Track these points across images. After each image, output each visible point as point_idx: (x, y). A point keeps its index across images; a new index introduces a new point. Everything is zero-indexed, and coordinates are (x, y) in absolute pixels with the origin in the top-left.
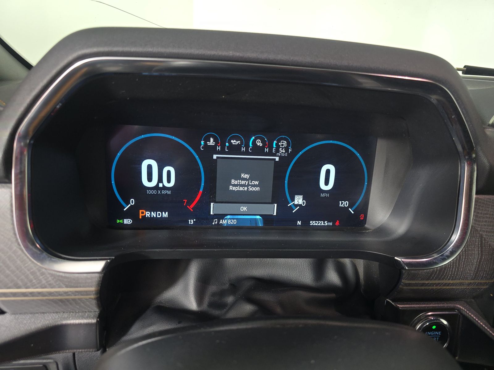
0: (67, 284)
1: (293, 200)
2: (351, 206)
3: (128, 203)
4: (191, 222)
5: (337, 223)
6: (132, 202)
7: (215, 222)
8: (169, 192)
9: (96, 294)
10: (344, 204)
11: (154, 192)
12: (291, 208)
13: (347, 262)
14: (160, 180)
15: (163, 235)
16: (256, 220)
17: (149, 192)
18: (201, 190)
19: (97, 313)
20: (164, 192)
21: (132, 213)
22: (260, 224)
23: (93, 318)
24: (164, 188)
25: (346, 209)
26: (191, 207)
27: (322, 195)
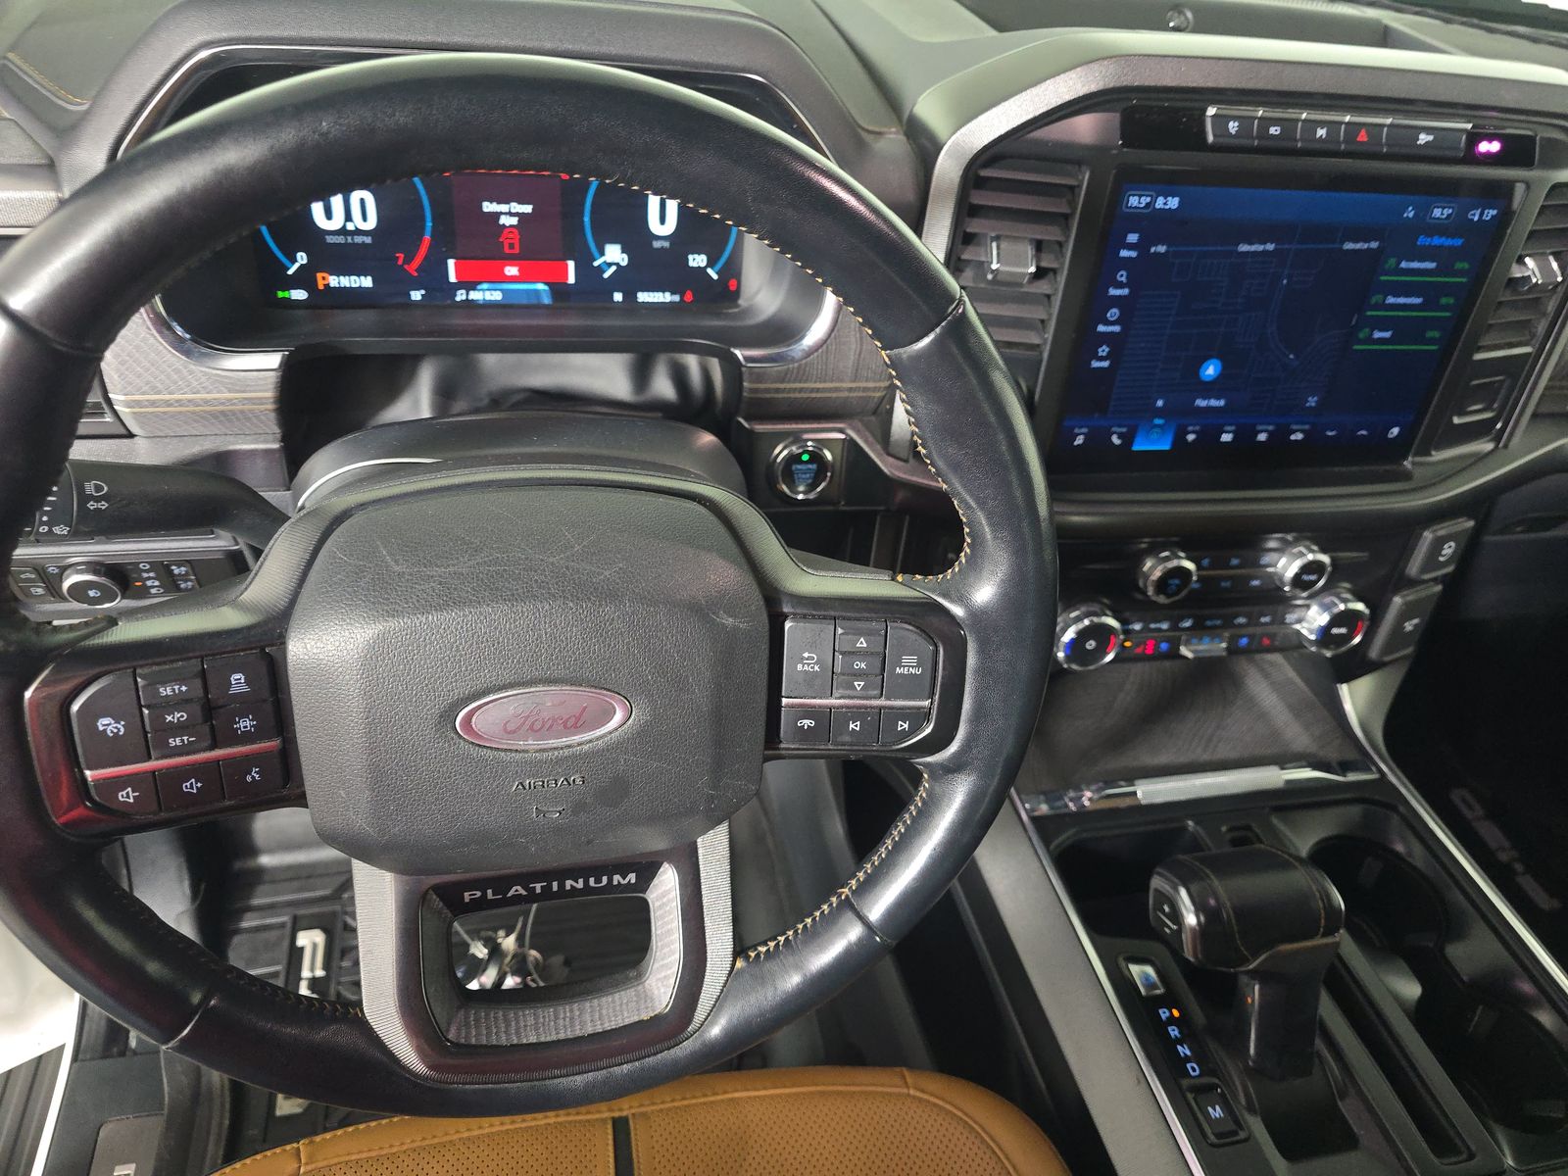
0: (230, 386)
1: (602, 254)
2: (711, 263)
3: (294, 260)
4: (416, 295)
5: (689, 297)
6: (302, 258)
7: (461, 296)
8: (368, 240)
9: (275, 402)
10: (697, 260)
11: (340, 239)
12: (600, 270)
13: (692, 361)
14: (348, 217)
15: (365, 317)
16: (537, 292)
17: (330, 239)
18: (427, 236)
19: (279, 436)
20: (358, 239)
21: (304, 279)
22: (547, 300)
23: (274, 442)
24: (358, 232)
25: (701, 271)
26: (412, 268)
27: (657, 244)
